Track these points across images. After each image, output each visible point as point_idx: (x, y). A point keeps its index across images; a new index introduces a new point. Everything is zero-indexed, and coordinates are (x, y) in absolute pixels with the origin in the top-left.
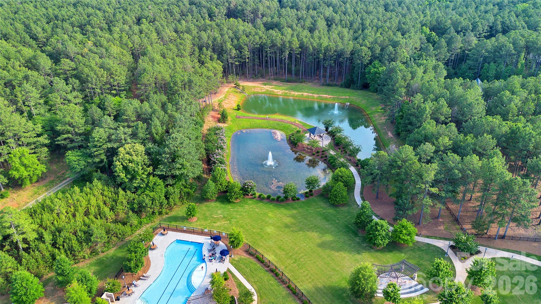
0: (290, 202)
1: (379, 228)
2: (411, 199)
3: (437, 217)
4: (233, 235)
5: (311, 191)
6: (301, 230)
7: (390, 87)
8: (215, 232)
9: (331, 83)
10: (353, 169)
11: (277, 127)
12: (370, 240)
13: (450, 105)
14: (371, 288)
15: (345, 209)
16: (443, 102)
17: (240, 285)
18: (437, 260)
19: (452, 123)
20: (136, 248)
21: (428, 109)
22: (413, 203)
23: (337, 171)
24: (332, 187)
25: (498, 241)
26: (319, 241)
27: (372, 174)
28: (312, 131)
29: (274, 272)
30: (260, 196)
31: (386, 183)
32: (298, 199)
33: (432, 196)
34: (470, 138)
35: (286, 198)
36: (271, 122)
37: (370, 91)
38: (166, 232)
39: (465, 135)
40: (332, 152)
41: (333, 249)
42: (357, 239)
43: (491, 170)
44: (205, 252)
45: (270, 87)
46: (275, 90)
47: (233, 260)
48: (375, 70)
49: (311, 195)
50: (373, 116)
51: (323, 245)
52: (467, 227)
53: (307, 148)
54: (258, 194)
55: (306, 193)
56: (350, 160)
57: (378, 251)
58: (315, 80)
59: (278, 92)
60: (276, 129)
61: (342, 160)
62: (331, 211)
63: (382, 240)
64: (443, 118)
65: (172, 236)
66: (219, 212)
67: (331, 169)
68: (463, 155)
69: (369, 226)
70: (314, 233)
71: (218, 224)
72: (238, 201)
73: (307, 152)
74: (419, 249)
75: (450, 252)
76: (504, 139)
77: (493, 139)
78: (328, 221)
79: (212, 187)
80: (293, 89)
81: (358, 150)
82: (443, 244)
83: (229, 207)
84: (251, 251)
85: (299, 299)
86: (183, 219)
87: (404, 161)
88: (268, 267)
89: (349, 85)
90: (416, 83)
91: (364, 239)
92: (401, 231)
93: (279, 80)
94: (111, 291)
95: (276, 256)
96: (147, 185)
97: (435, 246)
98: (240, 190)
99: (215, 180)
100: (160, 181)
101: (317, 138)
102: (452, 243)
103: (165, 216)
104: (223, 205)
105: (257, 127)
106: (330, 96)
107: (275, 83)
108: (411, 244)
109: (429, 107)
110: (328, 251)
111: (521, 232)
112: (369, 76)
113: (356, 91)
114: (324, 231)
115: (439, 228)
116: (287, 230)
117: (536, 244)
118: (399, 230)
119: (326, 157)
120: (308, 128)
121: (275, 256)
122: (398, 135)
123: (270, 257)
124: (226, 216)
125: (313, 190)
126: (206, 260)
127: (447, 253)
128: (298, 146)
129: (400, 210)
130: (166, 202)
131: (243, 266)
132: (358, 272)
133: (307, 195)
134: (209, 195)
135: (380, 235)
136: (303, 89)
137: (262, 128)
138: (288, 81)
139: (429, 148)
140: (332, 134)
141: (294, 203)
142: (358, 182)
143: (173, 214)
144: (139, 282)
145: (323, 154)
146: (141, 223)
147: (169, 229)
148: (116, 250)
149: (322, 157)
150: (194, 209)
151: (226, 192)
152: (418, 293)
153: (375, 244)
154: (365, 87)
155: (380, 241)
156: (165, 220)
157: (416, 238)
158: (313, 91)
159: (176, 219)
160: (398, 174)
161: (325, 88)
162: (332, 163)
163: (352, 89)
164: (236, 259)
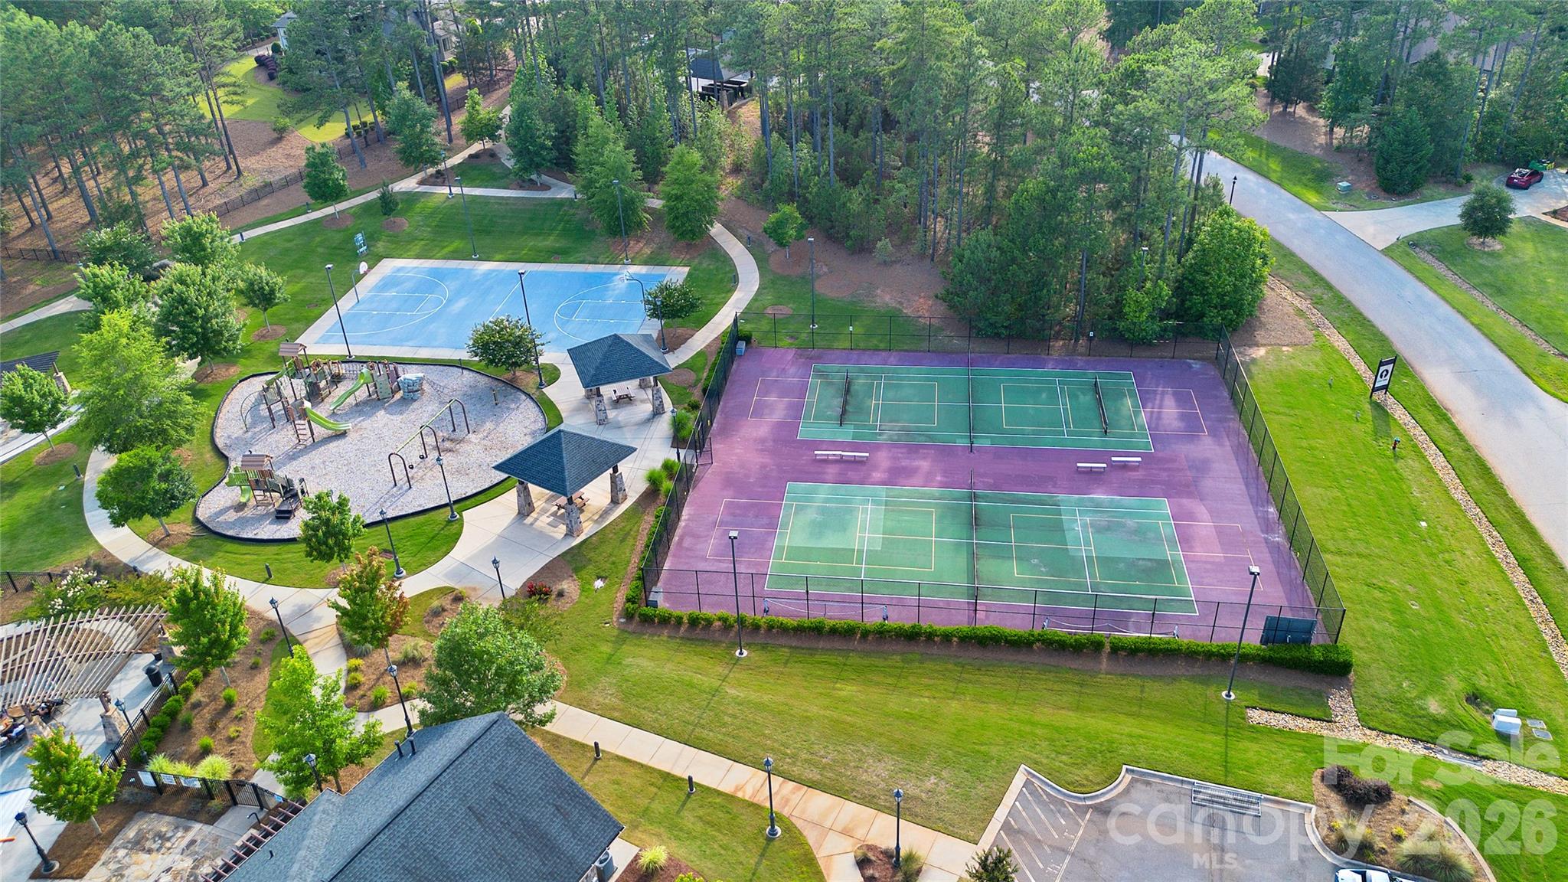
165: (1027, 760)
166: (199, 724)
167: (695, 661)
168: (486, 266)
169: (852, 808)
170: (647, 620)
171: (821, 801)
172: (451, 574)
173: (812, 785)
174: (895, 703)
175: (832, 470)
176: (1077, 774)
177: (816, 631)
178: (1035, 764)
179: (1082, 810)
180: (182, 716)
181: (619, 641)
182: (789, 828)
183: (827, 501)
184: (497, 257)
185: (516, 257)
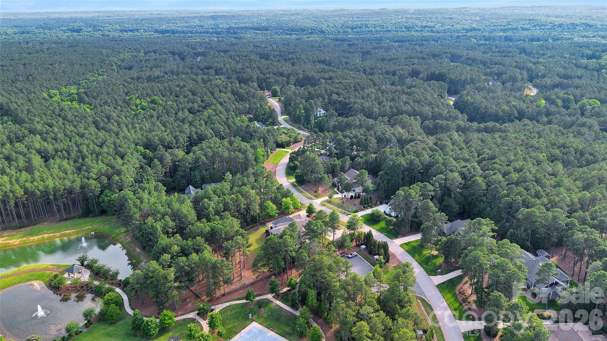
0: (75, 337)
1: (150, 323)
2: (165, 295)
3: (186, 300)
5: (89, 321)
7: (126, 214)
9: (68, 216)
10: (118, 290)
11: (30, 278)
12: (146, 334)
13: (174, 221)
15: (122, 322)
16: (167, 218)
18: (189, 325)
19: (177, 234)
21: (159, 228)
22: (167, 297)
23: (106, 297)
24: (107, 311)
25: (222, 299)
27: (134, 289)
28: (70, 270)
31: (146, 291)
32: (81, 332)
33: (178, 288)
34: (190, 242)
35: (70, 335)
36: (23, 275)
37: (108, 215)
39: (187, 240)
40: (96, 283)
42: (137, 338)
43: (204, 259)
45: (3, 239)
46: (11, 241)
48: (108, 198)
49: (91, 324)
50: (119, 238)
52: (204, 297)
53: (71, 287)
55: (86, 324)
56: (113, 283)
57: (154, 339)
58: (49, 217)
59: (14, 242)
60: (30, 280)
61: (107, 286)
62: (111, 328)
63: (154, 330)
64: (171, 230)
67: (99, 296)
68: (187, 255)
69: (143, 325)
73: (72, 291)
74: (180, 325)
75: (198, 318)
76: (209, 235)
77: (202, 238)
78: (111, 336)
80: (31, 234)
81: (117, 274)
82: (192, 315)
87: (153, 272)
89: (87, 213)
90: (145, 207)
91: (142, 336)
92: (165, 319)
93: (9, 229)
97: (188, 318)
101: (79, 276)
102: (196, 312)
105: (9, 286)
106: (73, 231)
107: (6, 233)
108: (173, 324)
109: (159, 226)
111: (233, 287)
112: (105, 204)
113: (96, 218)
115: (189, 306)
117: (241, 291)
118: (163, 319)
119: (91, 288)
120: (63, 268)
122: (144, 248)
125: (91, 320)
127: (195, 319)
128: (61, 288)
129: (160, 305)
133: (88, 325)
135: (152, 328)
136: (41, 231)
137: (15, 284)
138: (20, 227)
139: (166, 257)
140: (89, 267)
141: (78, 336)
142: (125, 298)
145: (88, 287)
149: (87, 290)
153: (150, 335)
154: (103, 212)
155: (153, 332)
157: (176, 319)
158: (53, 231)
160: (152, 282)
161: (63, 224)
162: (98, 292)
163: (91, 217)
168: (272, 333)
184: (275, 331)
185: (279, 332)
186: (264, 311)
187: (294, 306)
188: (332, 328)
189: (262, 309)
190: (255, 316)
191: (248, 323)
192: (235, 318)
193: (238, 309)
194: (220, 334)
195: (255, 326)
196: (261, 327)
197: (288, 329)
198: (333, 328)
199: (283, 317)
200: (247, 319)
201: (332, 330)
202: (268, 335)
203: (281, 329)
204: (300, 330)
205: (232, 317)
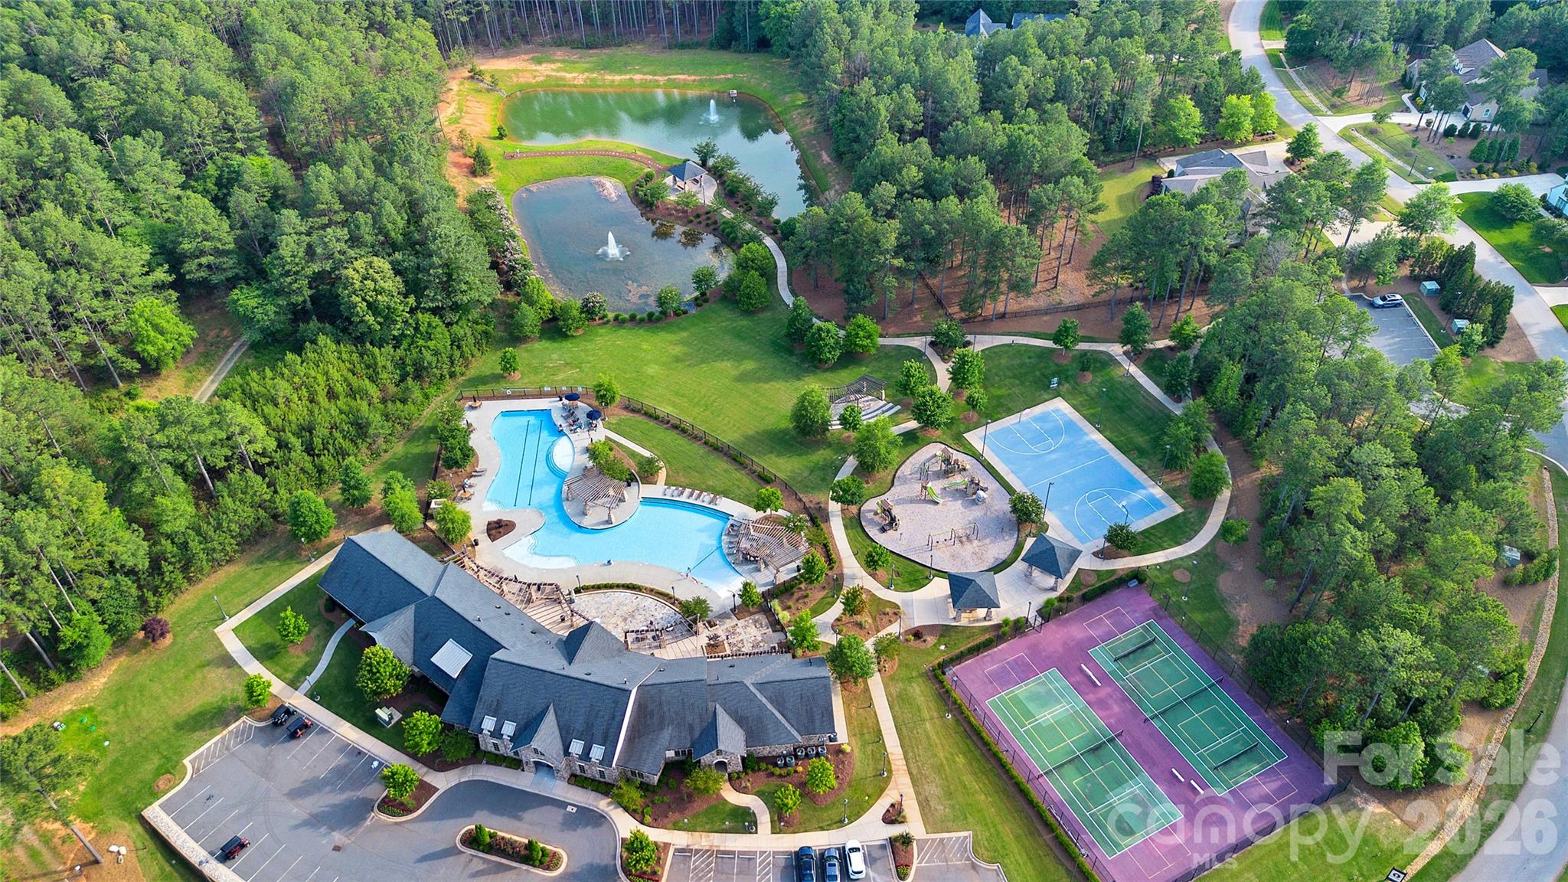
0: (673, 319)
1: (823, 335)
2: (868, 280)
3: (911, 304)
4: (600, 386)
5: (703, 294)
6: (703, 361)
7: (813, 59)
8: (564, 388)
9: (688, 39)
10: (769, 242)
11: (599, 168)
12: (813, 356)
13: (922, 100)
14: (823, 417)
15: (768, 314)
16: (907, 90)
17: (633, 454)
18: (907, 364)
19: (922, 139)
20: (451, 431)
21: (883, 112)
22: (871, 286)
23: (743, 250)
24: (741, 282)
25: (997, 324)
26: (736, 373)
27: (803, 248)
28: (679, 170)
29: (677, 428)
30: (616, 318)
31: (827, 259)
32: (685, 312)
33: (899, 272)
34: (949, 166)
35: (664, 313)
36: (586, 159)
37: (772, 53)
38: (478, 403)
39: (943, 158)
40: (727, 214)
41: (759, 380)
42: (794, 359)
43: (975, 217)
44: (559, 421)
45: (553, 66)
46: (568, 76)
47: (609, 423)
48: (779, 9)
49: (706, 301)
50: (788, 117)
51: (742, 378)
52: (954, 309)
53: (676, 210)
54: (611, 316)
55: (696, 299)
56: (761, 223)
57: (827, 370)
58: (648, 34)
59: (575, 78)
60: (599, 174)
61: (748, 226)
62: (744, 322)
63: (830, 352)
64: (909, 124)
65: (491, 409)
66: (555, 356)
67: (729, 246)
68: (935, 198)
69: (809, 334)
70: (725, 363)
71: (561, 376)
72: (581, 332)
73: (678, 218)
74: (887, 356)
75: (929, 352)
76: (999, 158)
77: (980, 160)
78: (743, 339)
79: (530, 316)
80: (607, 67)
81: (772, 203)
82: (917, 343)
83: (567, 345)
84: (633, 405)
85: (725, 454)
86: (497, 378)
87: (851, 220)
88: (668, 422)
89: (728, 41)
90: (861, 48)
91: (804, 358)
92: (857, 334)
93: (567, 45)
94: (441, 496)
95: (674, 405)
96: (416, 329)
97: (909, 347)
98: (581, 312)
99: (531, 303)
100: (436, 321)
101: (694, 188)
102: (929, 339)
103: (461, 379)
104: (556, 345)
105: (557, 176)
106: (693, 78)
107: (560, 53)
108: (873, 351)
109: (884, 106)
110: (752, 385)
111: (1030, 303)
112: (768, 24)
113: (746, 56)
114: (739, 357)
115: (915, 319)
116: (680, 365)
117: (1045, 318)
118: (853, 333)
119: (715, 222)
120: (665, 163)
121: (674, 407)
122: (839, 157)
123: (665, 409)
124: (569, 361)
125: (708, 292)
126: (566, 430)
127: (924, 354)
128: (657, 207)
129: (853, 301)
130: (457, 353)
131: (628, 429)
132: (803, 399)
133: (699, 302)
134: (527, 330)
135: (827, 345)
136: (629, 64)
137: (569, 175)
138: (589, 47)
139: (887, 190)
140: (717, 173)
141: (678, 320)
142: (782, 264)
143: (472, 372)
144: (472, 481)
145: (708, 218)
146: (426, 396)
147: (481, 398)
148: (405, 444)
149: (707, 225)
150: (514, 357)
151: (555, 319)
152: (887, 414)
153: (820, 360)
154: (763, 45)
155: (828, 355)
156: (463, 386)
157: (881, 341)
158: (652, 68)
159: (482, 380)
160: (843, 244)
161: (675, 55)
162: (728, 235)
163: (735, 51)
164: (614, 421)
165: (974, 831)
166: (796, 596)
167: (933, 705)
168: (1097, 437)
169: (912, 790)
170: (936, 677)
171: (907, 780)
172: (905, 602)
173: (910, 774)
174: (968, 779)
175: (1078, 678)
176: (982, 851)
177: (978, 734)
178: (975, 836)
179: (968, 859)
180: (795, 590)
181: (920, 675)
182: (889, 778)
183: (1057, 689)
184: (1107, 433)
185: (1115, 439)
186: (1091, 381)
187: (1173, 390)
188: (1258, 469)
189: (1089, 376)
190: (1067, 385)
191: (1046, 397)
192: (1015, 377)
193: (1030, 358)
194: (972, 402)
195: (1060, 407)
196: (1075, 416)
197: (1141, 440)
198: (1262, 470)
199: (1137, 407)
200: (1047, 387)
201: (1257, 475)
202: (1087, 438)
203: (1123, 435)
204: (1171, 451)
205: (1009, 373)
